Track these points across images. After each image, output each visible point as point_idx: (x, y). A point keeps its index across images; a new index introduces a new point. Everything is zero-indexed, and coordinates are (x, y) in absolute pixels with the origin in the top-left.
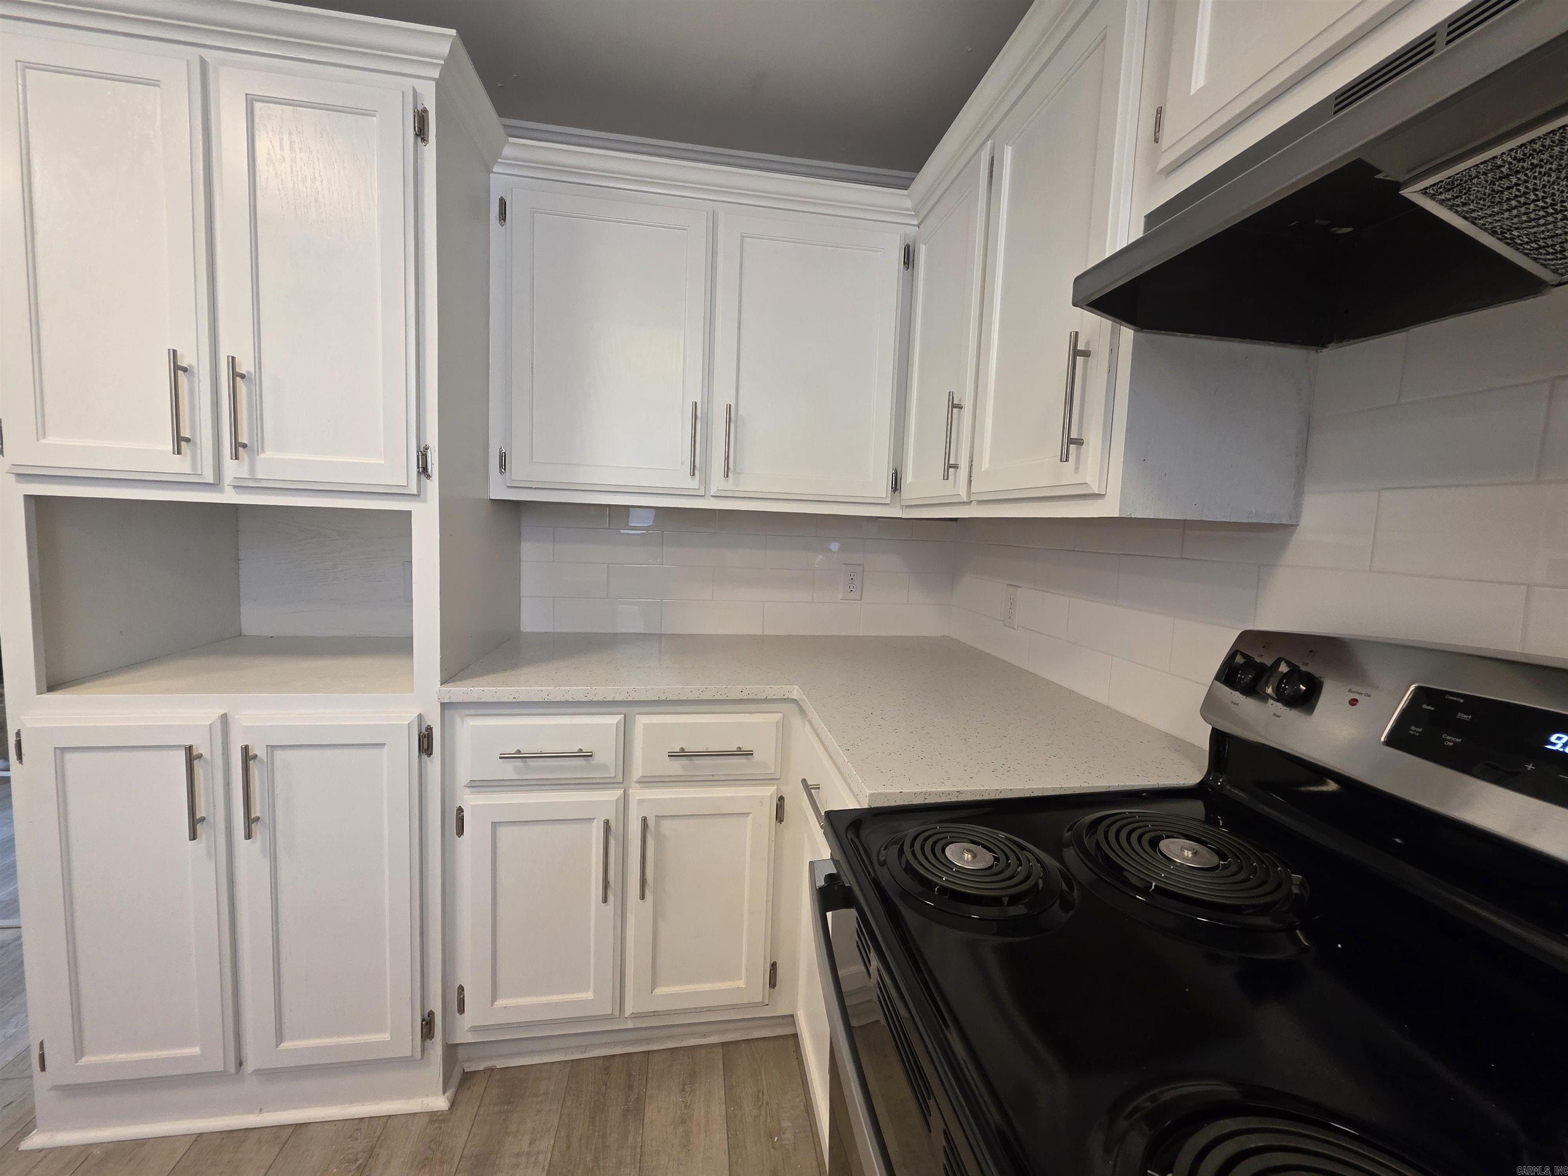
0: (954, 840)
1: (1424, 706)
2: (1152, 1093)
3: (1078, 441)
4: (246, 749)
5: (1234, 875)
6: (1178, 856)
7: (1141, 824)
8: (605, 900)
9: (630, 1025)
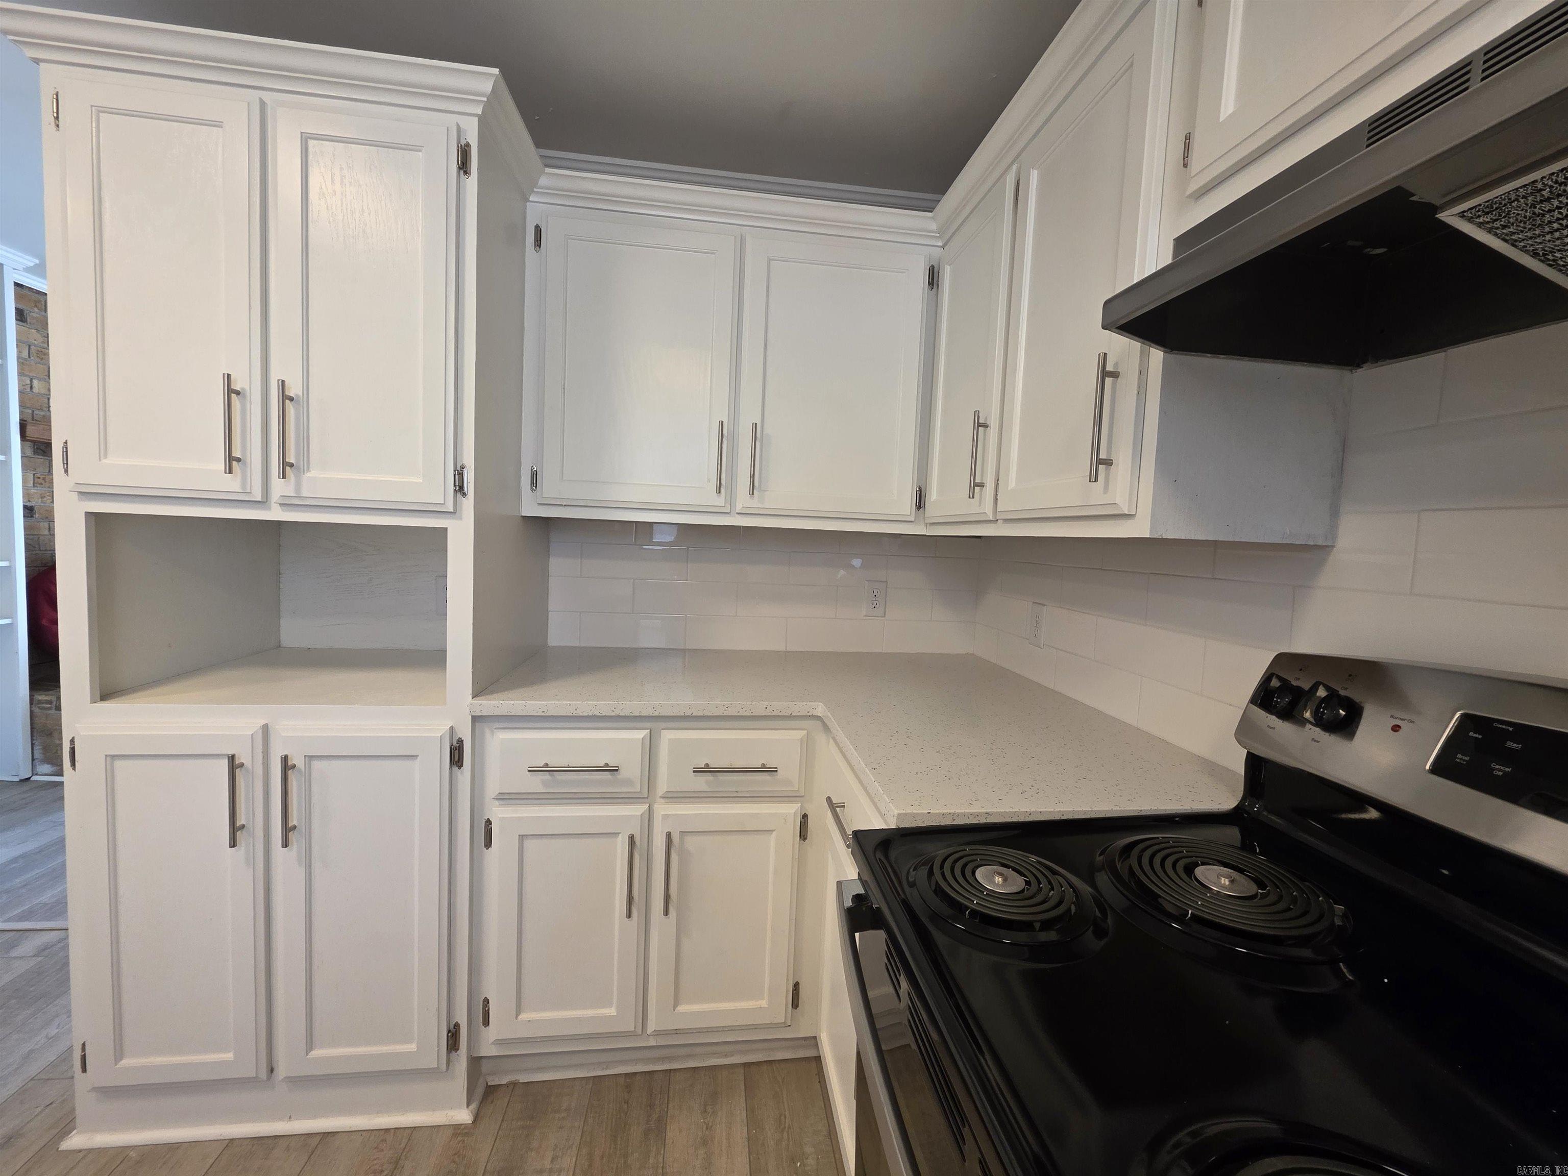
0: (983, 863)
1: (1471, 734)
2: (1193, 1128)
3: (1107, 461)
4: (285, 759)
5: (1274, 904)
6: (1215, 884)
7: (1176, 849)
8: (629, 915)
9: (652, 1042)
